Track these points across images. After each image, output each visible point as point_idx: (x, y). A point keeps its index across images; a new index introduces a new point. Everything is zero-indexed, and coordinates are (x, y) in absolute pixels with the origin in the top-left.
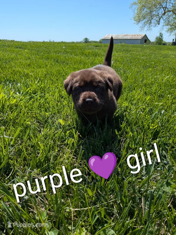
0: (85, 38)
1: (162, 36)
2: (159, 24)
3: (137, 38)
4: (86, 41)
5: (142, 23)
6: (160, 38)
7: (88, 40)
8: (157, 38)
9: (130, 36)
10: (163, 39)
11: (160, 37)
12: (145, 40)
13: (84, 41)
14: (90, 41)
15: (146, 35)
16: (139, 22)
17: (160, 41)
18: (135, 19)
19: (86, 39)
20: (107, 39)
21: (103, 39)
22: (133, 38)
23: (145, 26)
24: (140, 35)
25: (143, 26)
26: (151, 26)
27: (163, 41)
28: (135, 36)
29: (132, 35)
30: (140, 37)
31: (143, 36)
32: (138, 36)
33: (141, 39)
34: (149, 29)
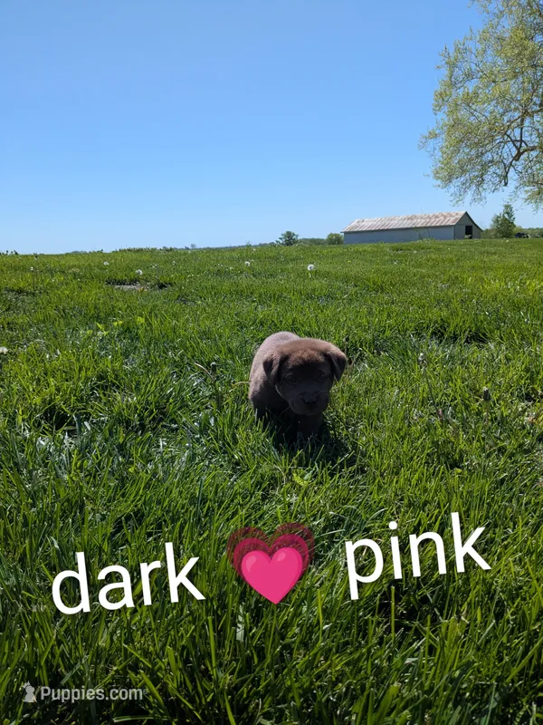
0: (284, 232)
1: (510, 213)
2: (506, 184)
3: (443, 224)
4: (290, 239)
5: (457, 182)
6: (507, 220)
7: (294, 237)
8: (498, 221)
9: (422, 218)
10: (515, 223)
11: (506, 216)
12: (468, 227)
13: (284, 240)
14: (299, 238)
15: (466, 213)
16: (450, 181)
17: (506, 228)
19: (289, 235)
20: (357, 230)
21: (346, 233)
22: (433, 224)
23: (465, 192)
24: (451, 216)
25: (460, 192)
26: (484, 189)
27: (515, 226)
28: (437, 217)
29: (429, 217)
30: (452, 219)
31: (460, 217)
32: (445, 217)
33: (454, 224)
34: (478, 198)
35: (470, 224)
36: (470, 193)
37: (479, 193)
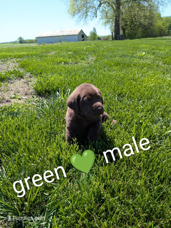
1: (95, 30)
2: (96, 17)
3: (74, 34)
4: (21, 41)
5: (77, 16)
6: (94, 33)
7: (23, 39)
8: (91, 33)
9: (66, 32)
10: (97, 34)
12: (82, 36)
13: (19, 40)
14: (24, 39)
15: (82, 30)
16: (74, 15)
17: (94, 36)
18: (69, 12)
19: (20, 38)
20: (41, 36)
21: (37, 37)
22: (70, 34)
23: (80, 20)
24: (76, 31)
25: (78, 20)
26: (88, 19)
27: (97, 35)
28: (71, 31)
29: (68, 31)
30: (77, 32)
31: (79, 31)
32: (74, 31)
33: (78, 34)
34: (86, 23)
35: (83, 34)
36: (82, 21)
37: (86, 21)
